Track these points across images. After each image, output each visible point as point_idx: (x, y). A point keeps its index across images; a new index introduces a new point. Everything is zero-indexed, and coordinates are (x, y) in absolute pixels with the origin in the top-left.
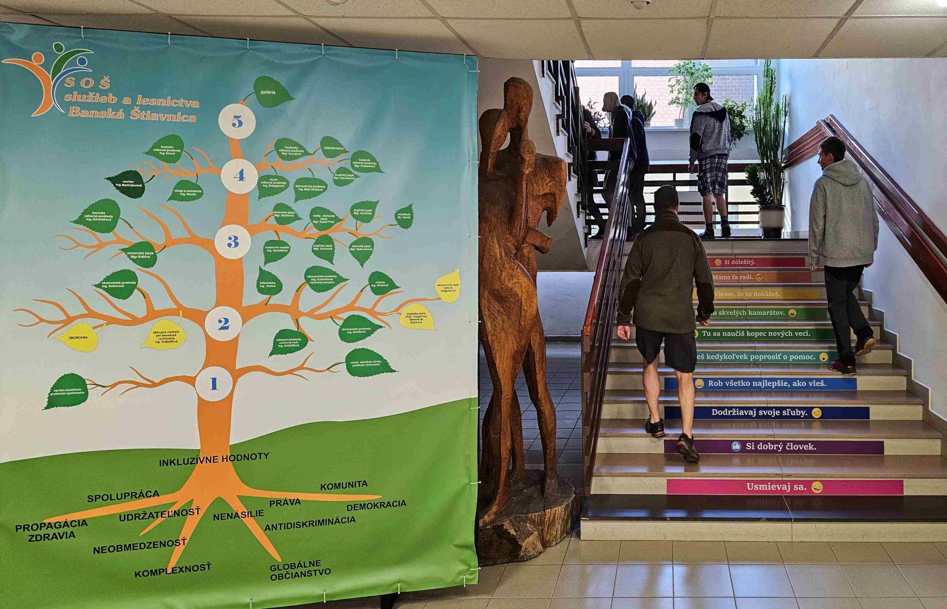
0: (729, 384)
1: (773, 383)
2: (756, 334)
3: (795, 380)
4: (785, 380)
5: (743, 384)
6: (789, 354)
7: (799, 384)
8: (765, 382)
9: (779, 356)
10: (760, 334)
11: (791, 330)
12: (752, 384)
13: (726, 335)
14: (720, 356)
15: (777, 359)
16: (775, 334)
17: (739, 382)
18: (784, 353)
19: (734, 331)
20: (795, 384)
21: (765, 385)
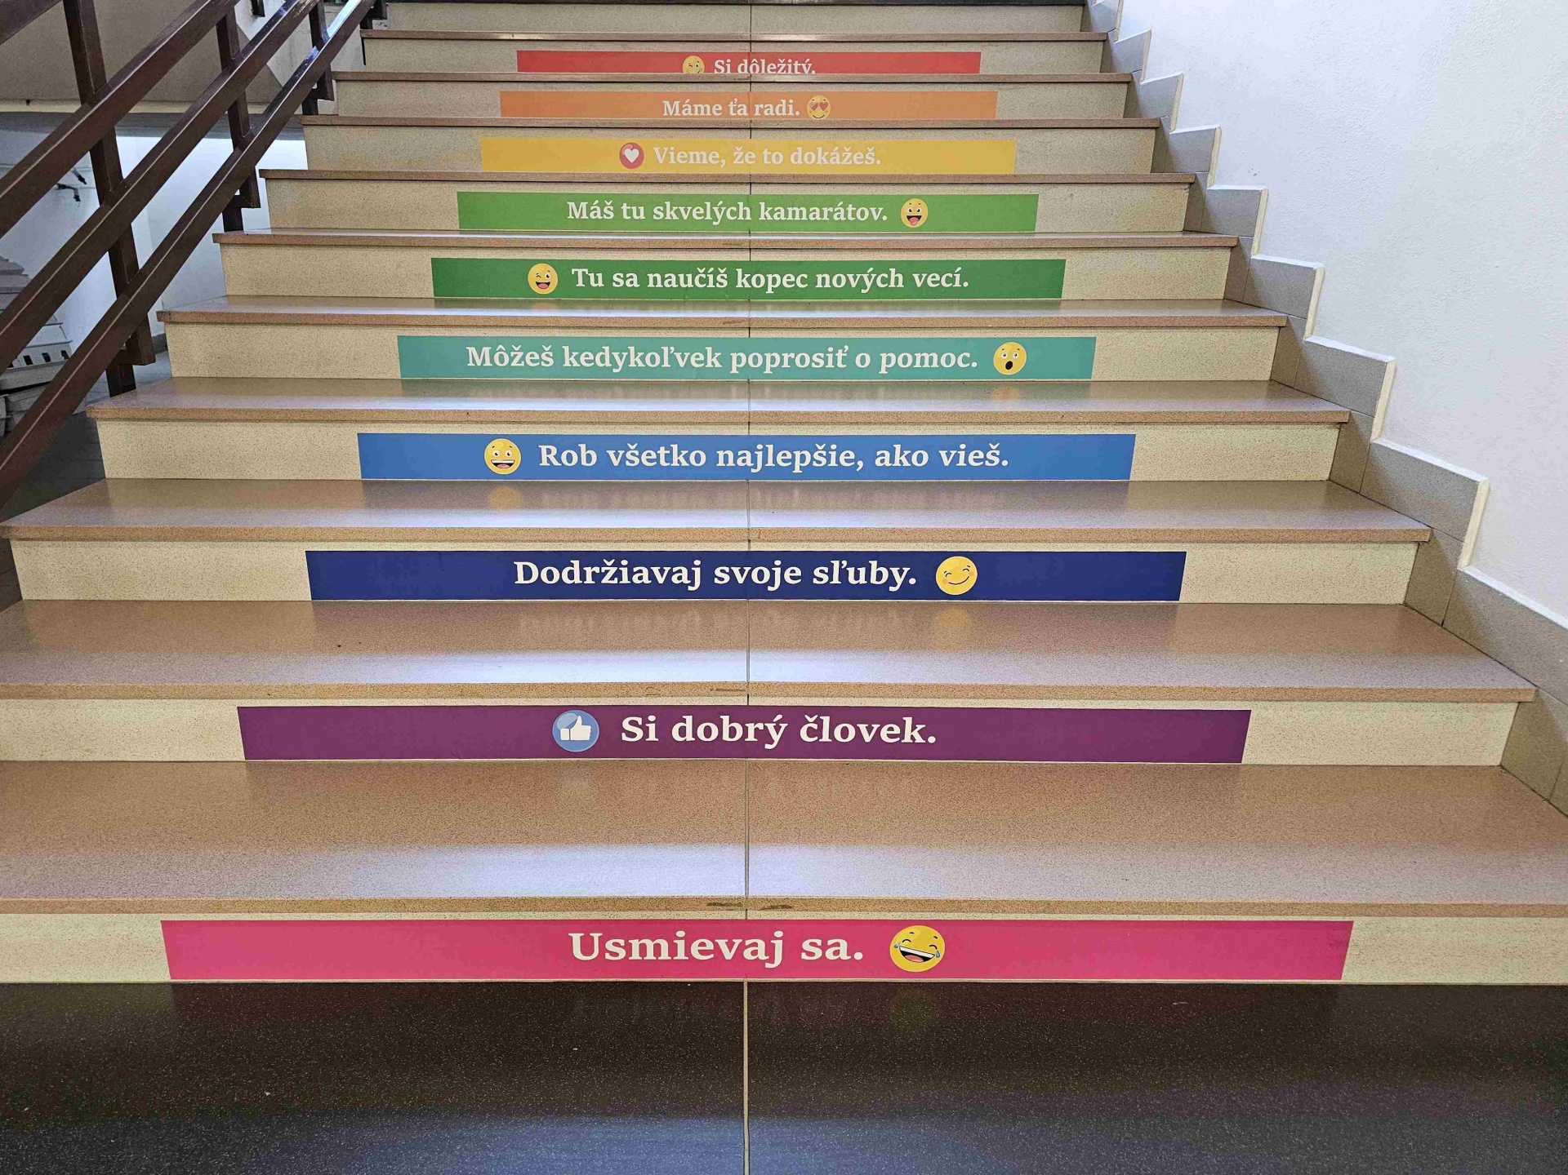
0: (624, 458)
1: (798, 454)
2: (772, 282)
3: (887, 443)
4: (843, 443)
5: (678, 459)
6: (876, 348)
7: (900, 459)
8: (765, 451)
9: (840, 355)
10: (785, 281)
11: (900, 266)
12: (712, 458)
13: (659, 285)
14: (616, 355)
15: (830, 365)
16: (838, 281)
17: (662, 451)
18: (857, 346)
19: (690, 267)
20: (883, 459)
21: (765, 460)
